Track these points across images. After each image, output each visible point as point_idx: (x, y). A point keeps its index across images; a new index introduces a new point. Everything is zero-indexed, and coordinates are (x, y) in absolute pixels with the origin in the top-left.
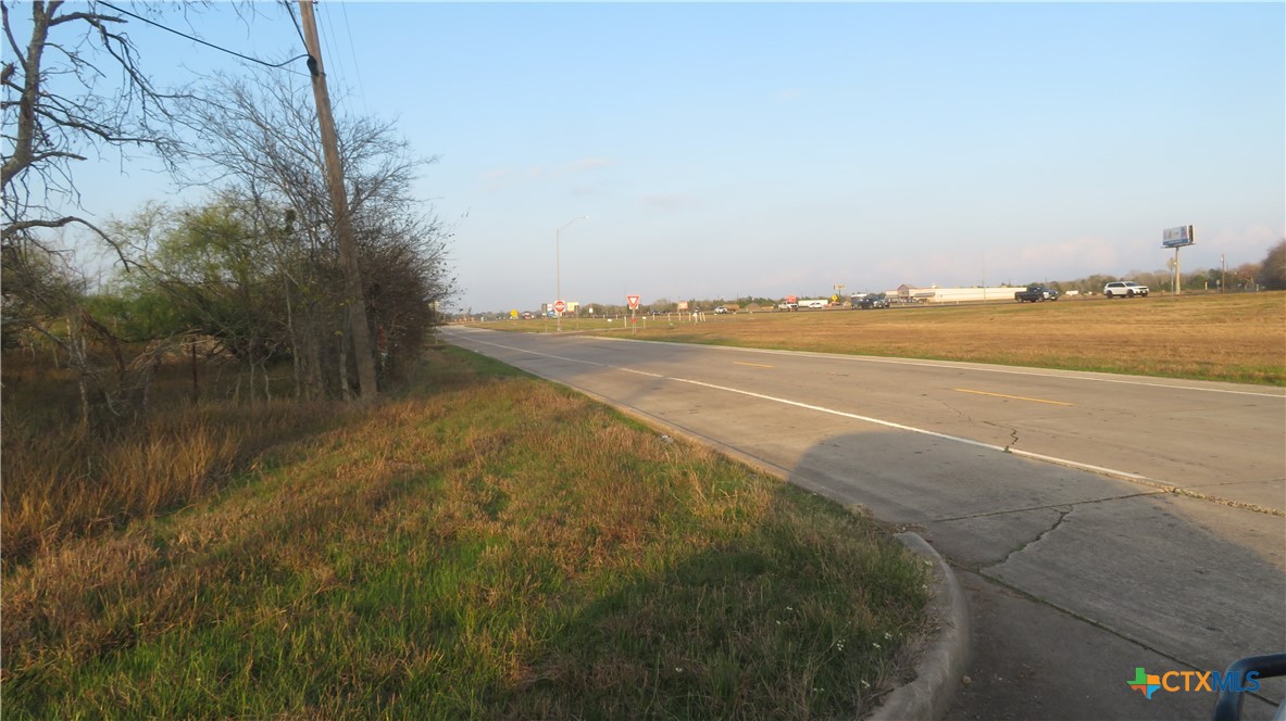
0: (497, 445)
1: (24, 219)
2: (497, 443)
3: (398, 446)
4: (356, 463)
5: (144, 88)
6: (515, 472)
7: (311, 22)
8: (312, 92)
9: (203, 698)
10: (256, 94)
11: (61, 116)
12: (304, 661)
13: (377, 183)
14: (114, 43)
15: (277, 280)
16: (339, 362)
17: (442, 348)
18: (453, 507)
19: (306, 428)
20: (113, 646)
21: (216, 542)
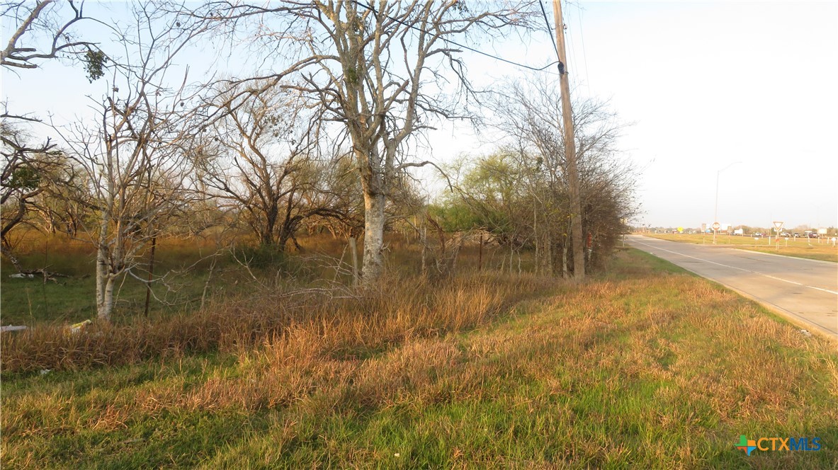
0: (668, 319)
1: (406, 162)
2: (667, 318)
3: (599, 311)
4: (572, 318)
5: (468, 88)
6: (680, 339)
7: (562, 41)
8: (559, 85)
9: (487, 441)
10: (525, 87)
11: (426, 106)
12: (543, 434)
13: (594, 140)
14: (455, 64)
15: (530, 199)
16: (562, 253)
17: (627, 249)
18: (637, 356)
19: (541, 292)
20: (440, 400)
21: (492, 353)
